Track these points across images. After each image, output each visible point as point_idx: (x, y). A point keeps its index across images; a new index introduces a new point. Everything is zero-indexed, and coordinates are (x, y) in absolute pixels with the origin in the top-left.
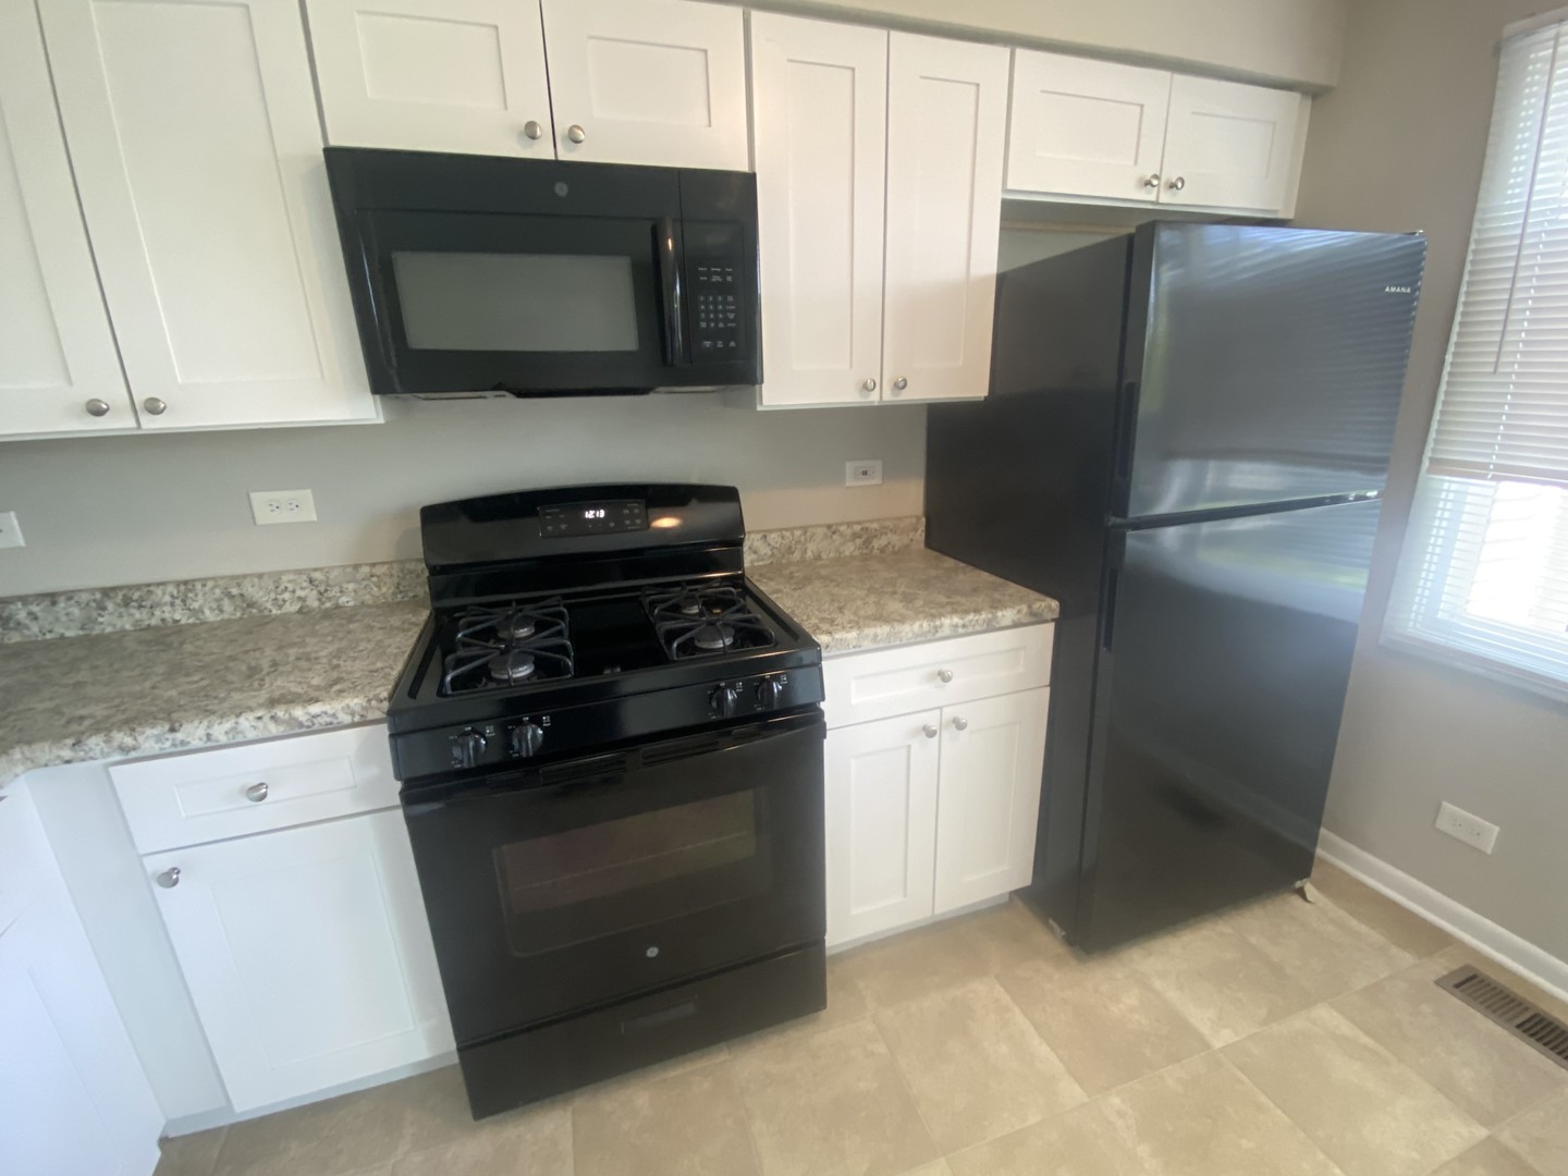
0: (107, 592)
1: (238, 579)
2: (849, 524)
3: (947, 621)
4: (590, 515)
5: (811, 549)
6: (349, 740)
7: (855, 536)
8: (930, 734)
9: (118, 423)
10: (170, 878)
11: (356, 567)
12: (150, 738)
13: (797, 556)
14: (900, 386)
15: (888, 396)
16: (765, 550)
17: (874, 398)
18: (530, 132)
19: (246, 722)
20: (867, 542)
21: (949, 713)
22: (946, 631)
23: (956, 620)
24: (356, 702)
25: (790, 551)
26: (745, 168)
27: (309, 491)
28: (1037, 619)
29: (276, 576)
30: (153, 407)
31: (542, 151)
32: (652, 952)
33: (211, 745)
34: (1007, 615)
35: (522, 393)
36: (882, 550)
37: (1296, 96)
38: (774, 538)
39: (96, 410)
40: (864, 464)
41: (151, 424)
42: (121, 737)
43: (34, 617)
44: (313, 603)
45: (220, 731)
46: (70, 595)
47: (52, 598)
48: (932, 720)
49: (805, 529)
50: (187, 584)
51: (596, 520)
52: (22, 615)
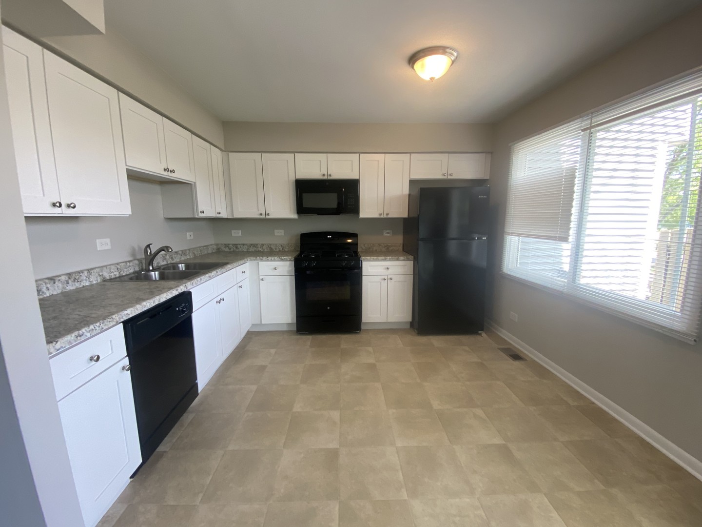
0: (251, 244)
1: (271, 244)
2: (383, 244)
3: (388, 257)
4: (328, 237)
5: (375, 248)
6: (288, 263)
7: (385, 247)
8: (385, 279)
9: (263, 217)
10: (262, 280)
11: (289, 244)
12: (264, 258)
13: (371, 250)
14: (387, 214)
15: (385, 216)
16: (364, 248)
17: (382, 216)
18: (324, 175)
19: (276, 258)
20: (388, 248)
21: (389, 277)
22: (388, 259)
23: (390, 257)
24: (290, 257)
25: (370, 248)
26: (357, 178)
27: (283, 231)
28: (408, 260)
29: (276, 245)
30: (268, 215)
31: (325, 178)
32: (328, 308)
33: (271, 260)
34: (402, 258)
35: (319, 214)
36: (392, 250)
37: (484, 154)
38: (366, 246)
39: (261, 215)
40: (388, 231)
41: (267, 217)
42: (261, 258)
43: (241, 247)
44: (281, 250)
45: (273, 258)
46: (246, 244)
47: (244, 245)
48: (386, 277)
49: (373, 244)
50: (263, 245)
51: (330, 238)
52: (239, 247)
